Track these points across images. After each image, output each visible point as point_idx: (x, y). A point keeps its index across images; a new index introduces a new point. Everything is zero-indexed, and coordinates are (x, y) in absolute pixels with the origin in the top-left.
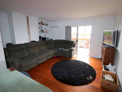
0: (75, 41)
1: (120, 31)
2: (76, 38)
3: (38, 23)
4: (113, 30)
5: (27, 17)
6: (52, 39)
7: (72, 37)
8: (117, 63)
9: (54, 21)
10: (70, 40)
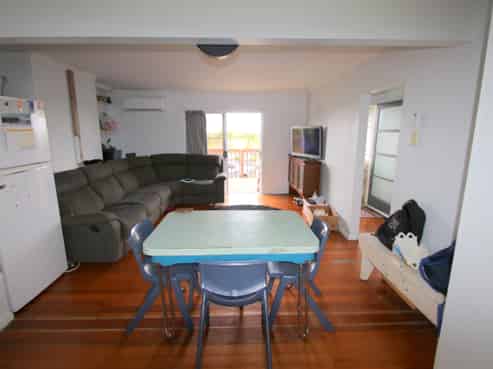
0: (221, 155)
1: (326, 129)
2: (221, 147)
3: (95, 98)
4: (306, 124)
5: (70, 75)
6: (134, 154)
7: (209, 147)
8: (328, 190)
9: (138, 89)
10: (204, 154)
